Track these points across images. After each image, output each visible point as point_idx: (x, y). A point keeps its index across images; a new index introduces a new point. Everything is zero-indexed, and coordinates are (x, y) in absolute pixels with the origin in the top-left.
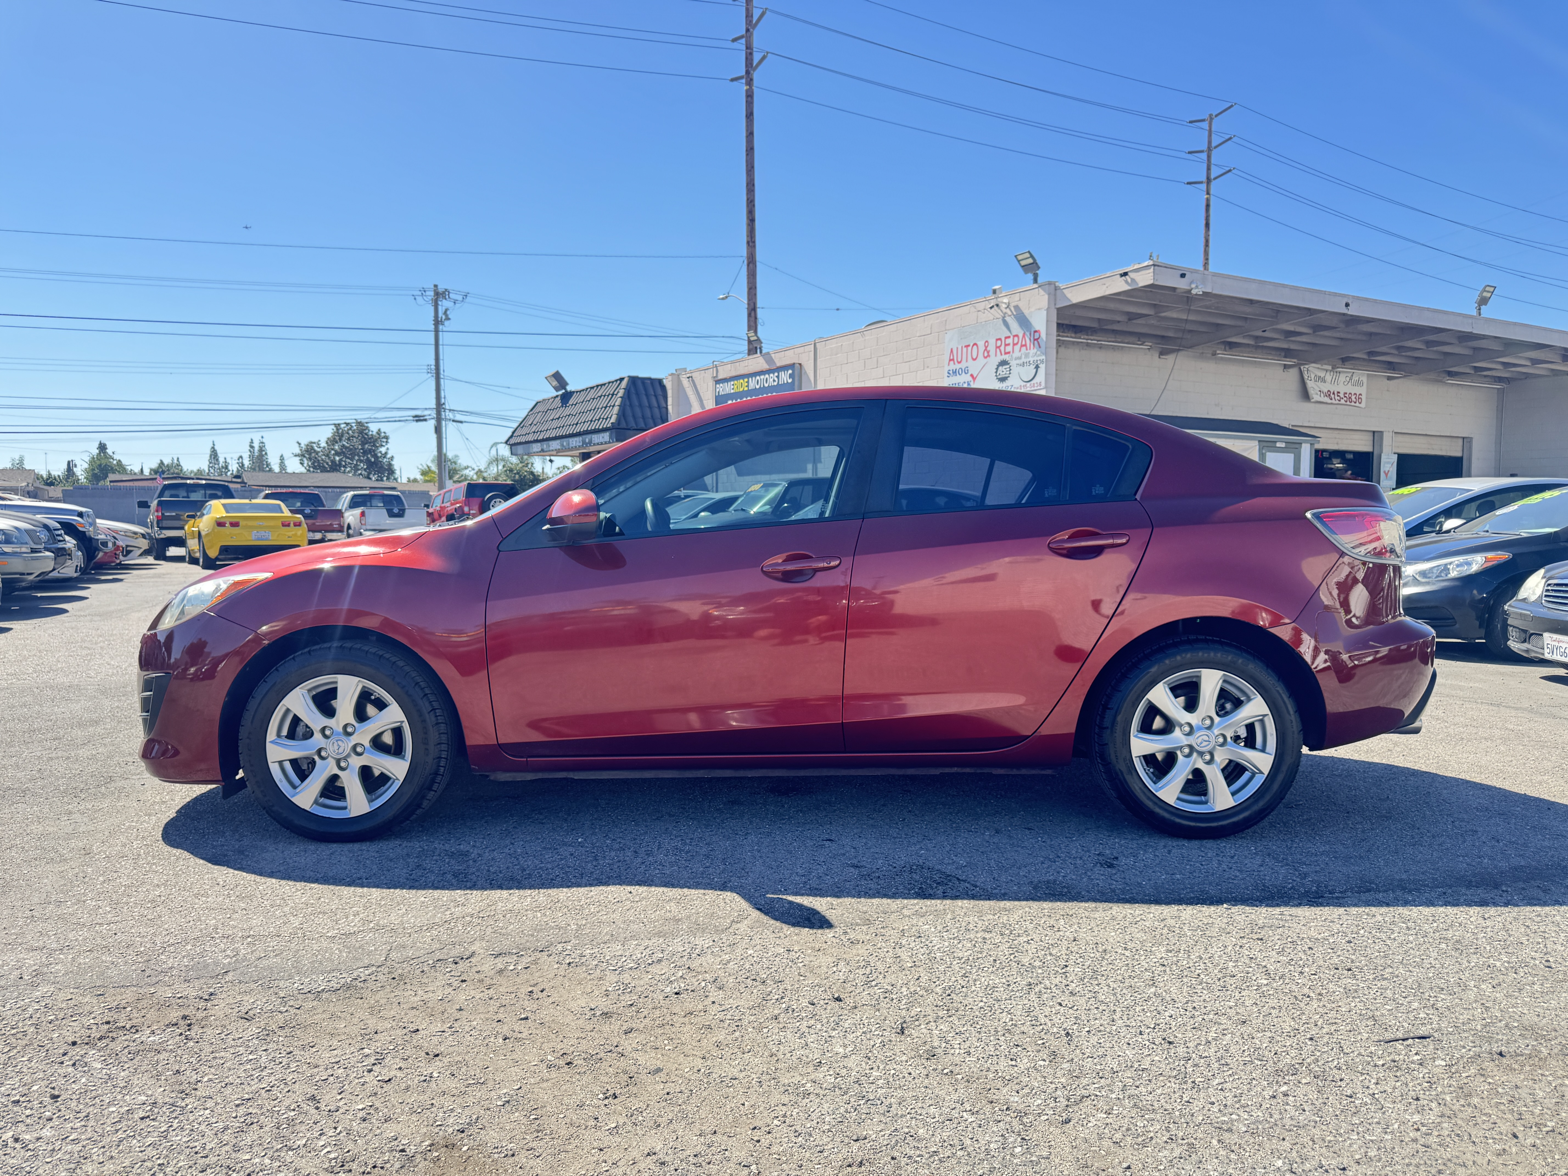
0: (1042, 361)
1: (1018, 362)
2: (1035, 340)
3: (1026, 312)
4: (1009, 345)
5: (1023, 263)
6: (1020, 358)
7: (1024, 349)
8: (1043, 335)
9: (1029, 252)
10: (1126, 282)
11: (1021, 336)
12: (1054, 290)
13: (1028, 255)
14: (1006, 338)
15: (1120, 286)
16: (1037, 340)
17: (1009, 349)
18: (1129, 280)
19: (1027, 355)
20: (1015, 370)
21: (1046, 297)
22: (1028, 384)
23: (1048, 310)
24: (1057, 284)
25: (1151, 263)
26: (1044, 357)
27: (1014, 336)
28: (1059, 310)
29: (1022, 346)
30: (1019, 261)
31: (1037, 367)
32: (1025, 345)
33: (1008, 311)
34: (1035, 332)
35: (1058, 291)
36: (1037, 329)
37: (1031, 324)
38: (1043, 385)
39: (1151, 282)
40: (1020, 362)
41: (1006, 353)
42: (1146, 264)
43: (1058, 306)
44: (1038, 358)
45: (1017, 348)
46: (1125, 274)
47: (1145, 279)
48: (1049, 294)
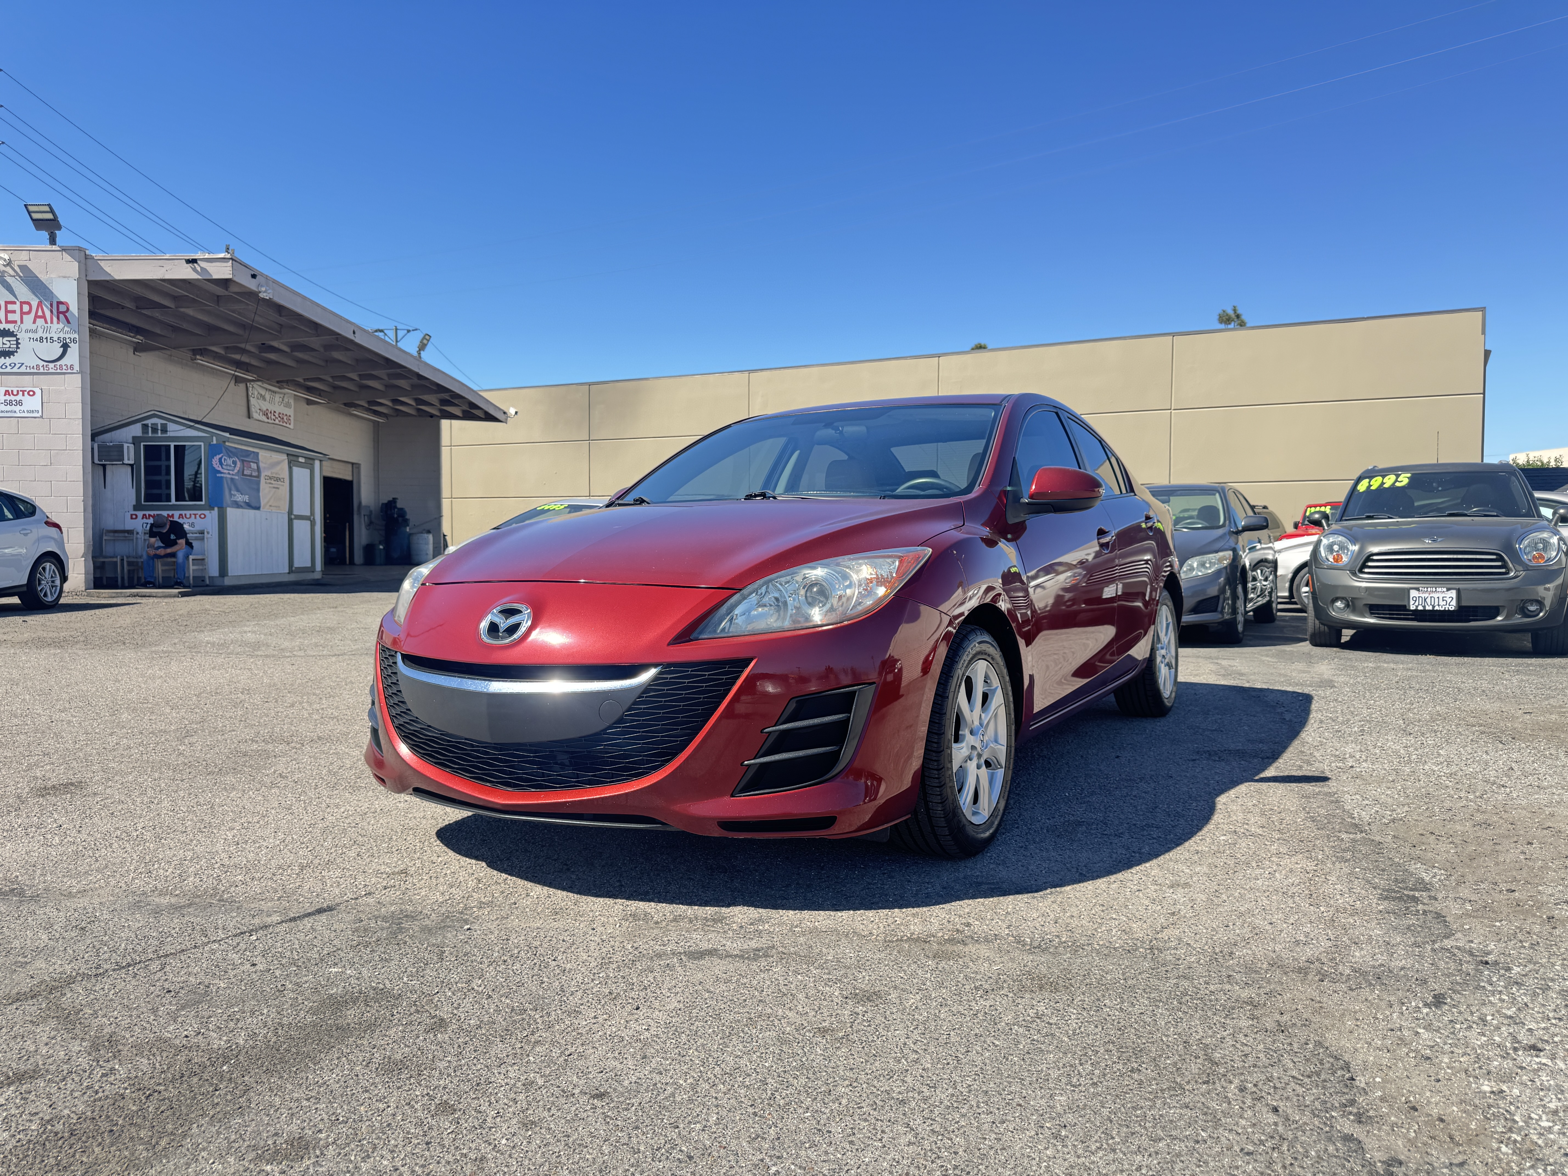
0: (74, 341)
1: (31, 335)
2: (59, 312)
3: (42, 277)
4: (14, 312)
5: (35, 216)
6: (36, 331)
7: (40, 322)
8: (74, 309)
9: (49, 205)
10: (195, 270)
11: (34, 304)
12: (85, 260)
13: (47, 209)
14: (7, 303)
15: (186, 273)
16: (64, 313)
17: (11, 317)
18: (199, 269)
19: (47, 330)
20: (24, 343)
21: (76, 264)
22: (51, 365)
23: (78, 280)
24: (87, 252)
25: (229, 256)
26: (76, 336)
27: (22, 303)
28: (92, 284)
29: (37, 316)
30: (29, 213)
31: (65, 347)
32: (44, 317)
33: (8, 269)
34: (59, 303)
35: (89, 262)
36: (62, 300)
37: (52, 293)
38: (77, 368)
39: (230, 277)
40: (37, 336)
41: (7, 322)
42: (222, 255)
43: (92, 278)
44: (67, 336)
45: (30, 318)
46: (194, 261)
47: (222, 271)
48: (79, 262)
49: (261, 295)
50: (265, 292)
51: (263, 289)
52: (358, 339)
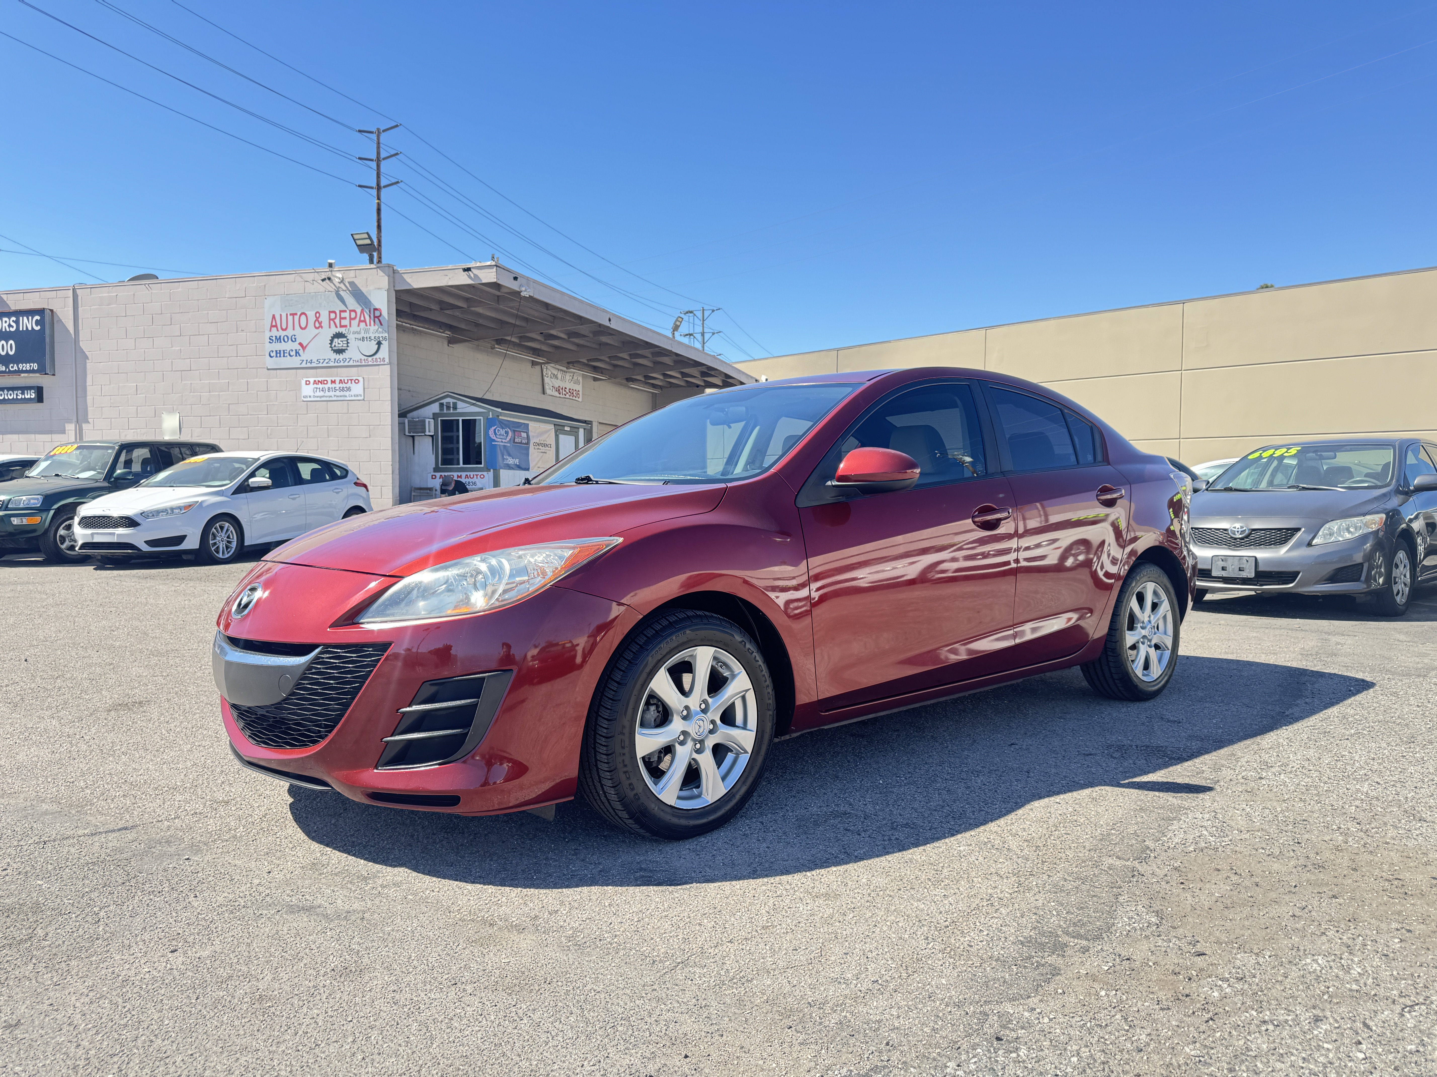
0: (385, 339)
1: (357, 336)
2: (375, 317)
3: (364, 290)
4: (345, 318)
5: (359, 242)
6: (359, 333)
7: (363, 325)
8: (385, 313)
9: (367, 233)
10: (469, 276)
11: (359, 311)
12: (393, 273)
13: (366, 236)
14: (341, 311)
15: (463, 279)
16: (378, 317)
17: (344, 322)
18: (472, 275)
19: (367, 331)
20: (353, 343)
21: (386, 278)
22: (370, 359)
23: (388, 290)
24: (395, 268)
25: (494, 263)
26: (386, 335)
27: (351, 311)
28: (397, 292)
29: (360, 321)
30: (355, 240)
31: (379, 344)
32: (365, 321)
33: (342, 285)
34: (375, 309)
35: (396, 275)
36: (377, 307)
37: (370, 302)
38: (387, 360)
39: (495, 280)
40: (360, 336)
41: (341, 326)
42: (489, 263)
43: (397, 289)
44: (380, 335)
45: (355, 323)
46: (468, 270)
47: (488, 276)
48: (389, 276)
49: (522, 294)
50: (526, 291)
51: (523, 289)
52: (613, 325)
